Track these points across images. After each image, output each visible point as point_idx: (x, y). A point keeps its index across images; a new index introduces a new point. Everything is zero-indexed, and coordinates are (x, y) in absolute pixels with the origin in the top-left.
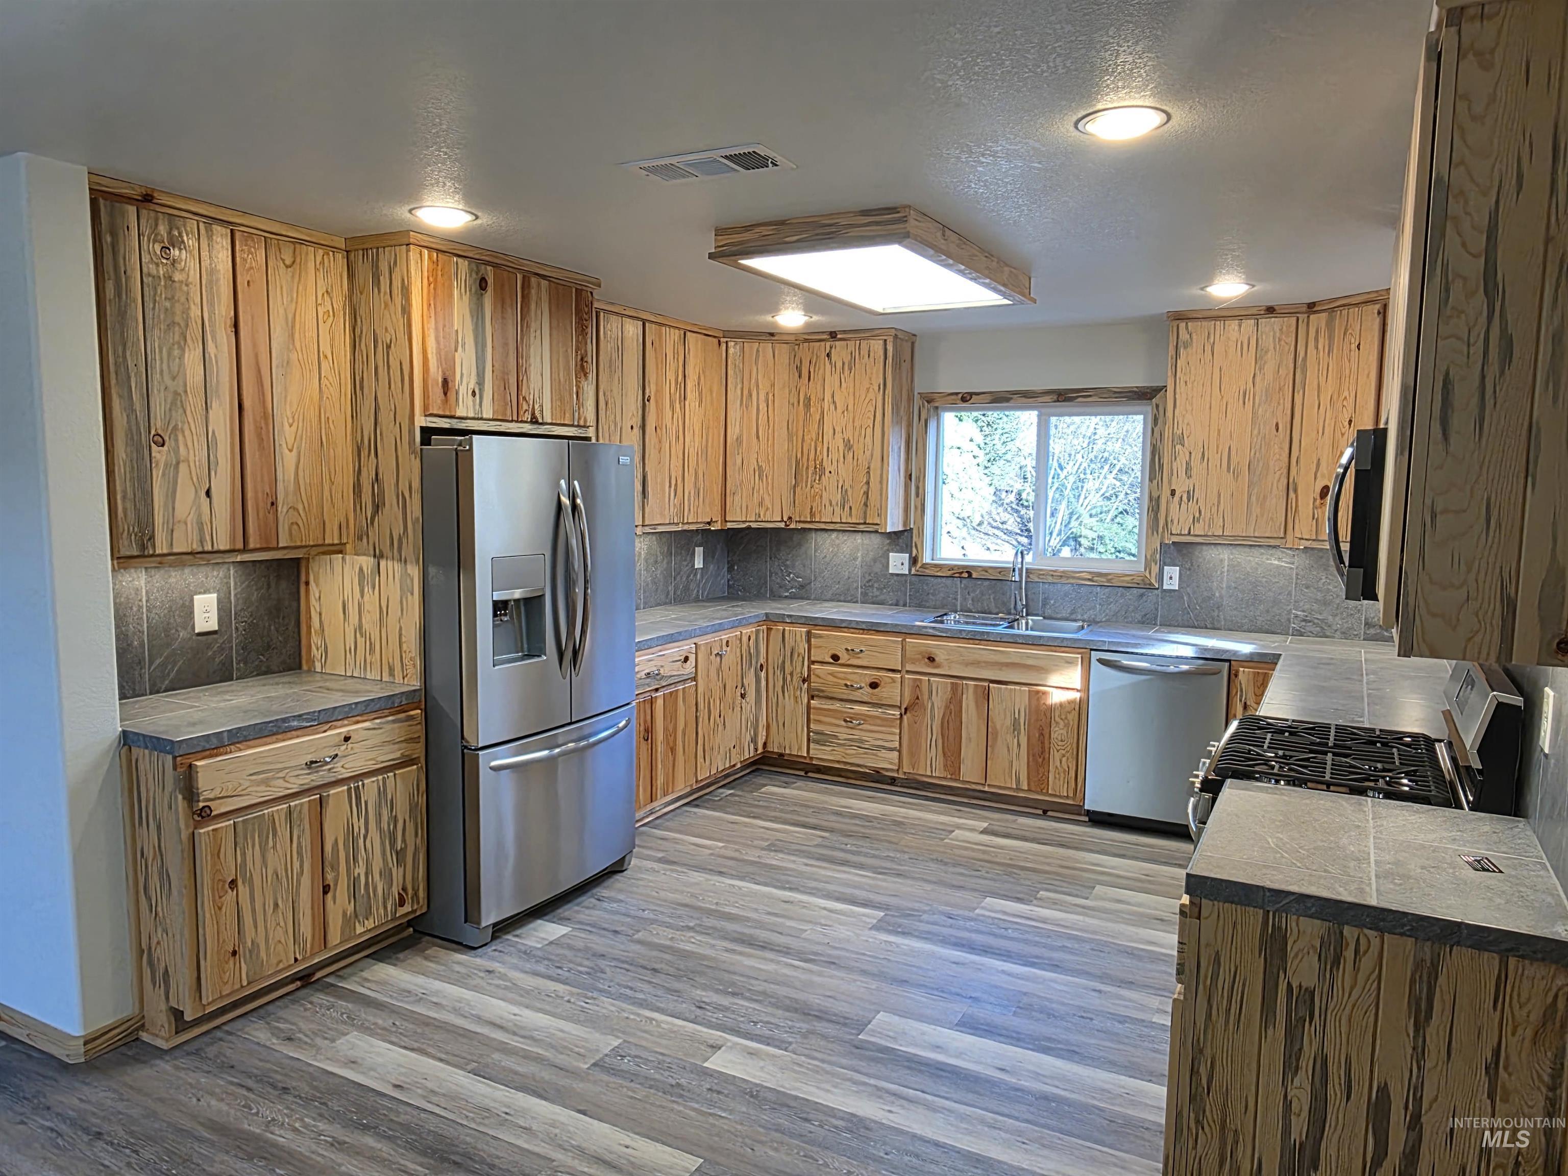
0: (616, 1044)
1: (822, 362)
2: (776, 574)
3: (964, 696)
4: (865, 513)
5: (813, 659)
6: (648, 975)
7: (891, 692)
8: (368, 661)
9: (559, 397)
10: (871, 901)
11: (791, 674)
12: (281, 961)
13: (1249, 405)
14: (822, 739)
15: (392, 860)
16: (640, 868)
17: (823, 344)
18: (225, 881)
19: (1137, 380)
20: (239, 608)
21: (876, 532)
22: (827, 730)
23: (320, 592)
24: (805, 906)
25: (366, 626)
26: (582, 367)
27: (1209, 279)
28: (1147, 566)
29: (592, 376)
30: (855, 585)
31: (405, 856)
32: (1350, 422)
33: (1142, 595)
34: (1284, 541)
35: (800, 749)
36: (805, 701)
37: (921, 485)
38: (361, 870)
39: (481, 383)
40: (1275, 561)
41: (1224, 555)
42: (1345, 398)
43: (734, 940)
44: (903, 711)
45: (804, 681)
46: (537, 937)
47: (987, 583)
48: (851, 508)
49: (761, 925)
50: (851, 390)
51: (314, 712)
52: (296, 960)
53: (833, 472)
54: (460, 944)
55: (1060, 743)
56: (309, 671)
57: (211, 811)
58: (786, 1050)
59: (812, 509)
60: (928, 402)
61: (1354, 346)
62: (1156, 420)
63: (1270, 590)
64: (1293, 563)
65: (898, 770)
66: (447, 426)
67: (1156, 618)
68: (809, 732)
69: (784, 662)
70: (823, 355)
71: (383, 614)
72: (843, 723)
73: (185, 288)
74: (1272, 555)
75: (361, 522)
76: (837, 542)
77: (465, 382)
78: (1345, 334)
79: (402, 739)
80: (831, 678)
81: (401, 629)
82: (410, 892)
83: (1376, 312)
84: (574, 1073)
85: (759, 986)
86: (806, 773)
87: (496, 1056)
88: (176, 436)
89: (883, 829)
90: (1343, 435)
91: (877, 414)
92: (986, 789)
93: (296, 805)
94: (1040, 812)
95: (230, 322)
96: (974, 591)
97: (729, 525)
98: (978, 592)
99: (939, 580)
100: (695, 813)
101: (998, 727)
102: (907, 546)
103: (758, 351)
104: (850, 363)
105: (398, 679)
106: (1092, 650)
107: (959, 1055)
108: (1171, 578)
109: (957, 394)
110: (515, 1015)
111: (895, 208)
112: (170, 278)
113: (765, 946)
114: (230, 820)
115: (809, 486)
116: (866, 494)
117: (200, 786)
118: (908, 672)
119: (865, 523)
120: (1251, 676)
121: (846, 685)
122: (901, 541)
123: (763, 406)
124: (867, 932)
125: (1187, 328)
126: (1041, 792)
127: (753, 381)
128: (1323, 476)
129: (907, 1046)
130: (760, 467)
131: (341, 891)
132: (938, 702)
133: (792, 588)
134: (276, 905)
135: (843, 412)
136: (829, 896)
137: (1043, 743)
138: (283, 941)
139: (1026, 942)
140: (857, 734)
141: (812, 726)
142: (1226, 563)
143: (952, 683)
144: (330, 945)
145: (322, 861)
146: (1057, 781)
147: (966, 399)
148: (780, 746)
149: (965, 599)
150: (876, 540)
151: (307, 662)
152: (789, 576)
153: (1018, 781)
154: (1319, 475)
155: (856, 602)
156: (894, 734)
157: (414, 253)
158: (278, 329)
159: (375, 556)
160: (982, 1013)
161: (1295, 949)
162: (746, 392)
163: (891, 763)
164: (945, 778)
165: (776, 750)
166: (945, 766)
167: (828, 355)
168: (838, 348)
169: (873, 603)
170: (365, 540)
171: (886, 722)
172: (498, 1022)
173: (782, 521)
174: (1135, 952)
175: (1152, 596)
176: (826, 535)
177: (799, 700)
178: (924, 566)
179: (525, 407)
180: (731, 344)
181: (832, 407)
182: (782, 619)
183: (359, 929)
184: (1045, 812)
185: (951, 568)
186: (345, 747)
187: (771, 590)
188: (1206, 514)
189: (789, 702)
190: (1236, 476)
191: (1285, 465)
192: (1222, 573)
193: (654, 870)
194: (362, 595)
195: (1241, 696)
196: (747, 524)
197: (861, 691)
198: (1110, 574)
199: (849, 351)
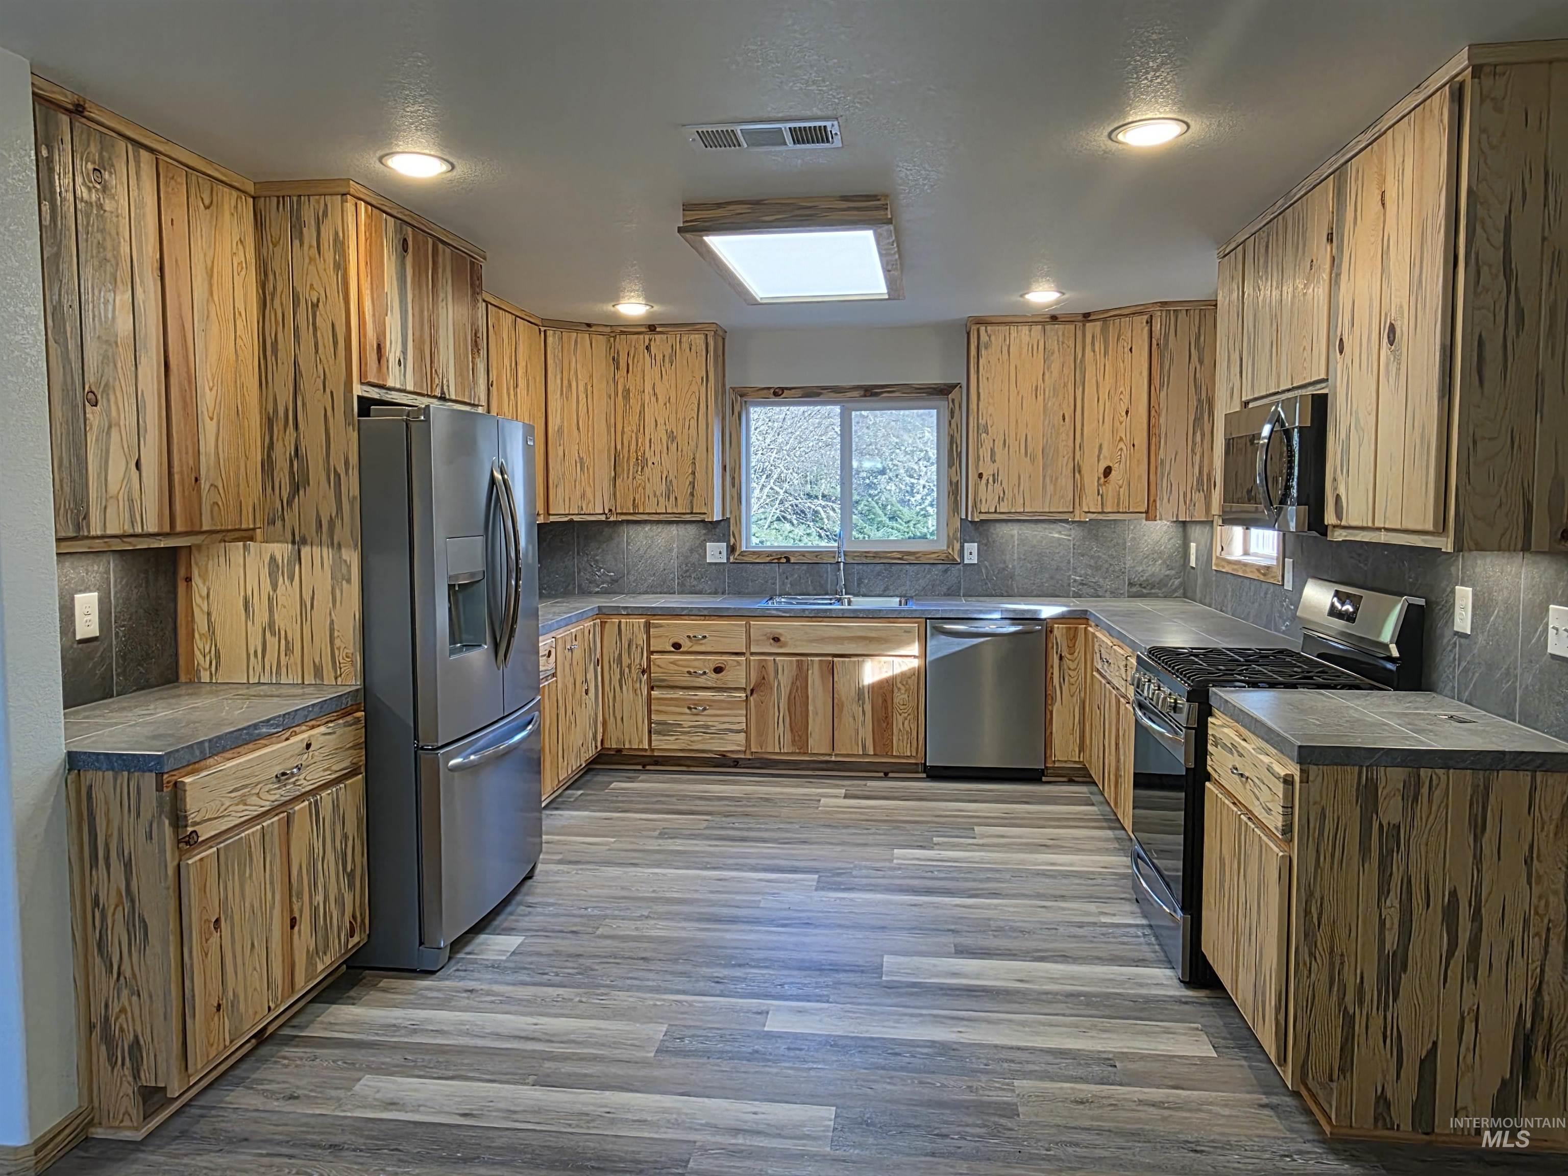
0: (665, 1029)
1: (641, 356)
2: (586, 570)
3: (810, 672)
4: (691, 502)
5: (652, 649)
6: (643, 965)
7: (737, 675)
8: (283, 663)
9: (460, 373)
10: (798, 868)
11: (629, 667)
12: (256, 1013)
13: (1040, 398)
14: (666, 729)
15: (344, 883)
16: (547, 872)
17: (641, 337)
18: (210, 921)
19: (935, 378)
20: (118, 610)
21: (703, 521)
22: (670, 719)
23: (209, 590)
24: (740, 880)
25: (280, 621)
26: (476, 341)
27: (1027, 289)
28: (950, 544)
29: (483, 352)
30: (672, 576)
31: (354, 878)
32: (1127, 412)
33: (946, 571)
34: (1072, 515)
35: (641, 741)
36: (645, 692)
37: (736, 476)
38: (320, 898)
39: (404, 352)
40: (1057, 534)
41: (1014, 531)
42: (1122, 393)
43: (699, 920)
44: (749, 693)
45: (643, 672)
46: (494, 950)
47: (805, 567)
48: (676, 498)
49: (713, 904)
50: (673, 382)
51: (279, 716)
52: (269, 1008)
53: (656, 464)
54: (414, 971)
55: (902, 707)
56: (191, 682)
57: (198, 837)
58: (828, 1002)
59: (634, 500)
60: (741, 396)
61: (1127, 350)
62: (952, 413)
63: (1053, 560)
64: (1070, 536)
65: (745, 752)
66: (377, 397)
67: (959, 592)
68: (650, 723)
69: (620, 655)
70: (642, 348)
71: (306, 608)
72: (688, 711)
73: (115, 219)
74: (1053, 529)
75: (273, 503)
76: (651, 534)
77: (393, 352)
78: (1118, 339)
79: (351, 744)
80: (673, 667)
81: (332, 622)
82: (359, 920)
83: (1145, 321)
84: (645, 1063)
85: (761, 954)
86: (644, 766)
87: (547, 1064)
88: (108, 395)
89: (754, 806)
90: (1121, 423)
91: (701, 405)
92: (833, 759)
93: (268, 826)
94: (882, 775)
95: (157, 265)
96: (792, 575)
97: (552, 519)
98: (796, 576)
99: (757, 567)
100: (561, 815)
101: (844, 699)
102: (724, 535)
103: (576, 341)
104: (671, 357)
105: (329, 678)
106: (926, 619)
107: (978, 976)
108: (971, 553)
109: (769, 388)
110: (536, 1024)
111: (875, 196)
112: (100, 206)
113: (734, 920)
114: (211, 847)
115: (631, 477)
116: (692, 484)
117: (188, 807)
118: (752, 654)
119: (692, 513)
120: (1064, 631)
121: (689, 673)
122: (717, 530)
123: (582, 396)
124: (815, 893)
125: (986, 331)
126: (887, 755)
127: (572, 372)
128: (1105, 458)
129: (929, 978)
130: (581, 459)
131: (305, 925)
132: (785, 680)
133: (603, 583)
134: (253, 945)
135: (665, 404)
136: (754, 869)
137: (886, 708)
138: (259, 989)
139: (952, 879)
140: (702, 720)
141: (653, 717)
142: (1016, 538)
143: (798, 661)
144: (297, 987)
145: (290, 892)
146: (901, 743)
147: (778, 394)
148: (618, 740)
149: (784, 584)
150: (692, 530)
151: (188, 672)
152: (599, 571)
153: (864, 747)
154: (1102, 457)
155: (674, 593)
156: (740, 715)
157: (350, 206)
158: (199, 279)
159: (293, 542)
160: (968, 941)
161: (1385, 793)
162: (565, 382)
163: (739, 745)
164: (792, 753)
165: (614, 746)
166: (793, 741)
167: (648, 348)
168: (658, 342)
169: (692, 593)
170: (279, 523)
171: (731, 705)
172: (523, 1034)
173: (604, 513)
174: (1047, 873)
175: (955, 570)
176: (639, 528)
177: (639, 691)
178: (742, 554)
179: (437, 381)
180: (550, 333)
181: (653, 399)
182: (617, 612)
183: (320, 967)
184: (886, 774)
185: (769, 554)
186: (306, 756)
187: (580, 586)
188: (1009, 494)
189: (627, 694)
190: (1033, 460)
191: (1071, 450)
192: (1013, 546)
193: (563, 872)
194: (275, 587)
195: (1057, 648)
196: (570, 517)
197: (705, 677)
198: (918, 553)
199: (670, 344)
